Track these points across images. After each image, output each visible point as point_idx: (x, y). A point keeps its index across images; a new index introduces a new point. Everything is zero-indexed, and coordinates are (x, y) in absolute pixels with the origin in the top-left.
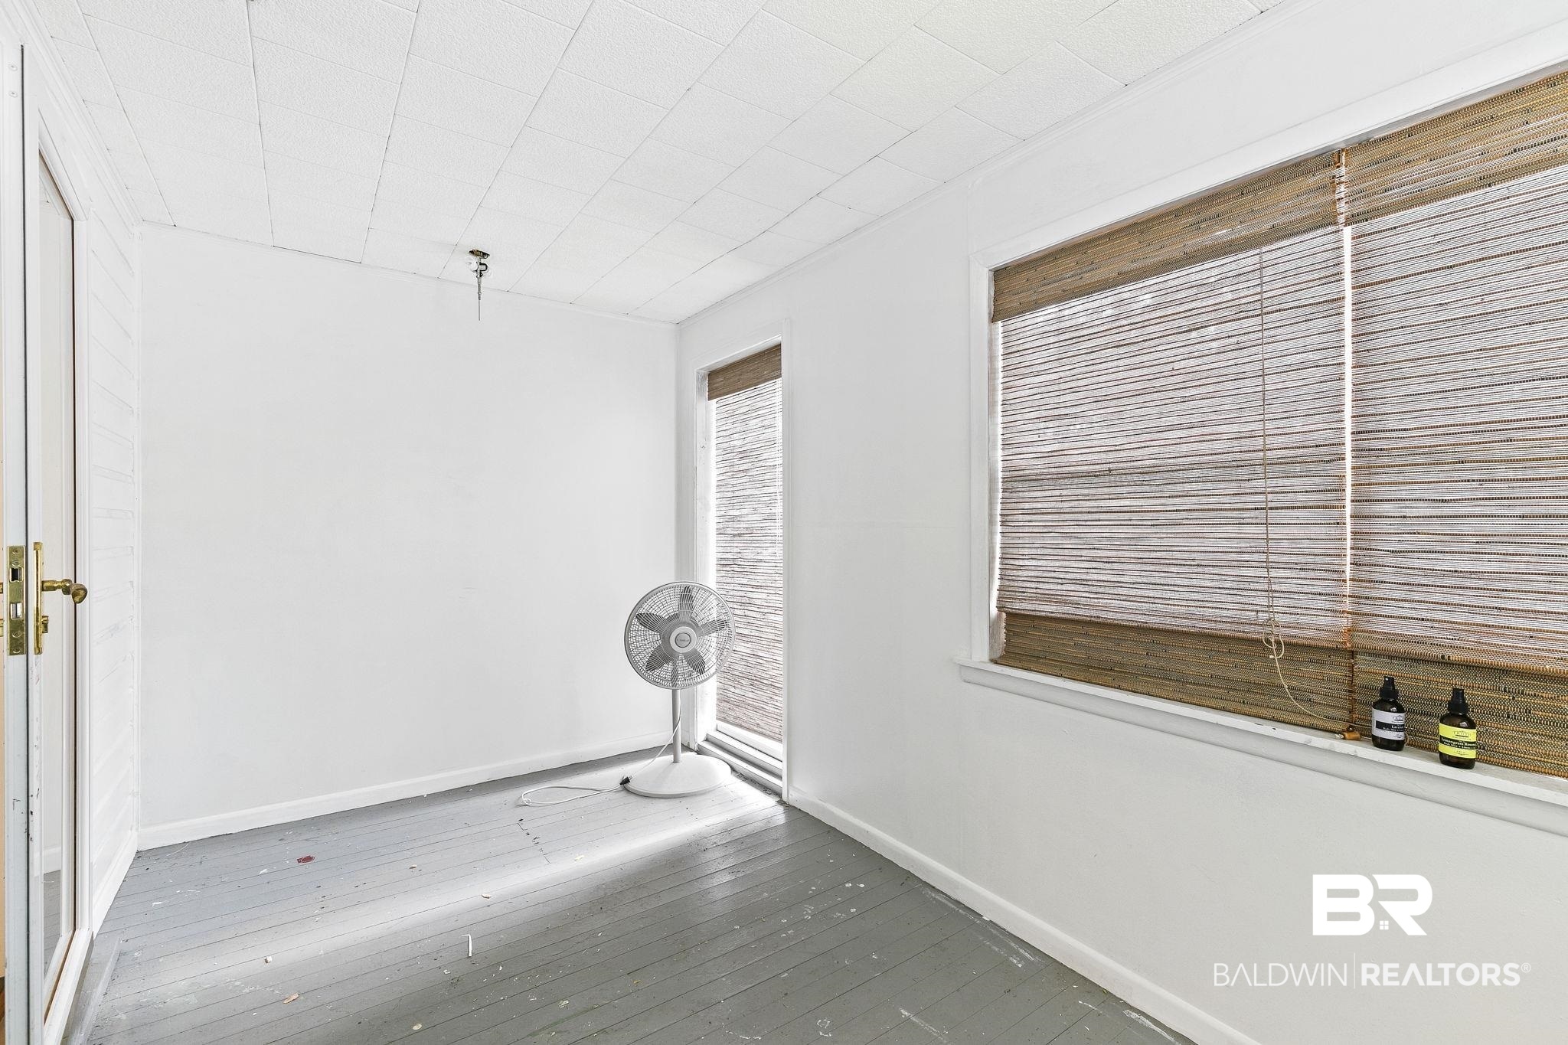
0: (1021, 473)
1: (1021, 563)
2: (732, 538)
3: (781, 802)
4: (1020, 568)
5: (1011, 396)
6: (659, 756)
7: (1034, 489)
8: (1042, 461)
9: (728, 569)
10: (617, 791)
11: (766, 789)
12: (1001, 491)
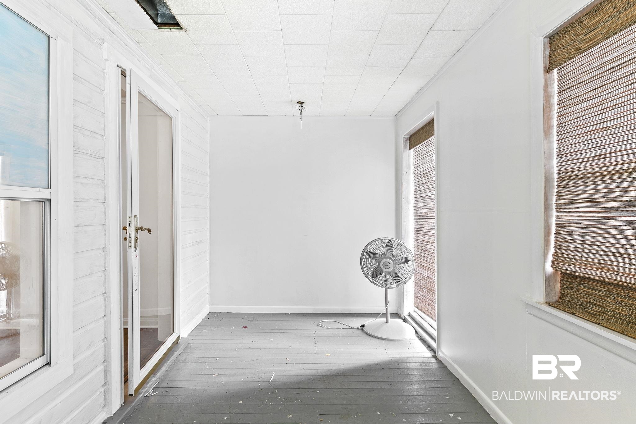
0: (572, 173)
1: (571, 237)
2: (420, 218)
3: (434, 356)
4: (570, 241)
5: (563, 121)
6: (380, 318)
7: (582, 184)
8: (588, 164)
9: (418, 232)
10: (358, 329)
11: (429, 347)
12: (556, 187)
